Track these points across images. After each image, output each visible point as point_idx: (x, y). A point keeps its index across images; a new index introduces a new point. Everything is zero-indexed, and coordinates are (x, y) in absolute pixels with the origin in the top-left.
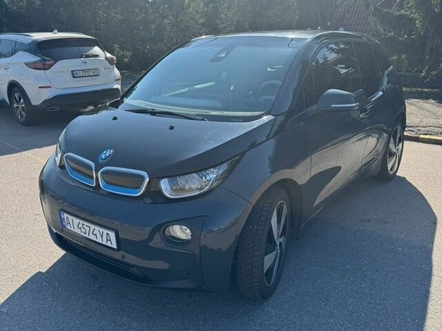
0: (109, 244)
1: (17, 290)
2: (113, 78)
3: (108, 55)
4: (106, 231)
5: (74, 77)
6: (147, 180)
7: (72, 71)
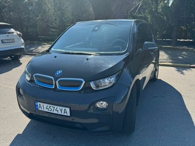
0: (65, 114)
1: (11, 144)
2: (20, 43)
3: (18, 32)
4: (64, 108)
5: (3, 43)
6: (84, 82)
7: (2, 40)
